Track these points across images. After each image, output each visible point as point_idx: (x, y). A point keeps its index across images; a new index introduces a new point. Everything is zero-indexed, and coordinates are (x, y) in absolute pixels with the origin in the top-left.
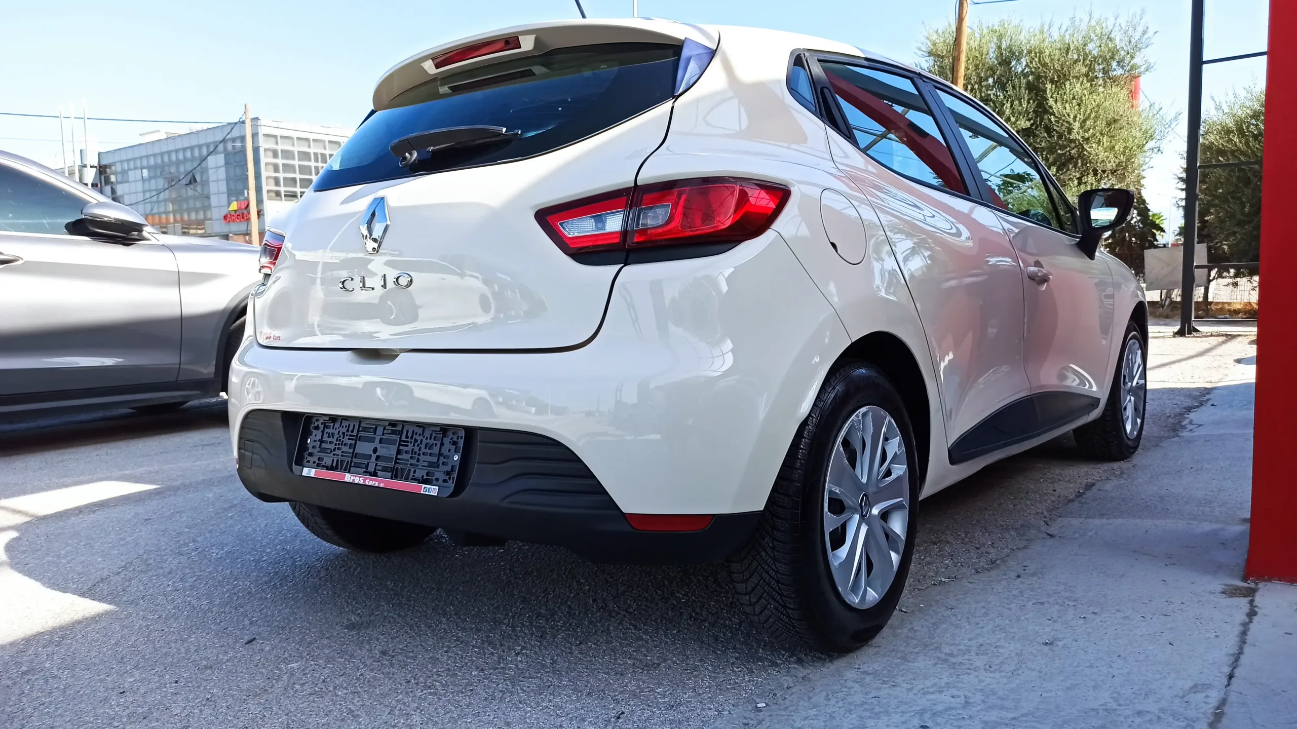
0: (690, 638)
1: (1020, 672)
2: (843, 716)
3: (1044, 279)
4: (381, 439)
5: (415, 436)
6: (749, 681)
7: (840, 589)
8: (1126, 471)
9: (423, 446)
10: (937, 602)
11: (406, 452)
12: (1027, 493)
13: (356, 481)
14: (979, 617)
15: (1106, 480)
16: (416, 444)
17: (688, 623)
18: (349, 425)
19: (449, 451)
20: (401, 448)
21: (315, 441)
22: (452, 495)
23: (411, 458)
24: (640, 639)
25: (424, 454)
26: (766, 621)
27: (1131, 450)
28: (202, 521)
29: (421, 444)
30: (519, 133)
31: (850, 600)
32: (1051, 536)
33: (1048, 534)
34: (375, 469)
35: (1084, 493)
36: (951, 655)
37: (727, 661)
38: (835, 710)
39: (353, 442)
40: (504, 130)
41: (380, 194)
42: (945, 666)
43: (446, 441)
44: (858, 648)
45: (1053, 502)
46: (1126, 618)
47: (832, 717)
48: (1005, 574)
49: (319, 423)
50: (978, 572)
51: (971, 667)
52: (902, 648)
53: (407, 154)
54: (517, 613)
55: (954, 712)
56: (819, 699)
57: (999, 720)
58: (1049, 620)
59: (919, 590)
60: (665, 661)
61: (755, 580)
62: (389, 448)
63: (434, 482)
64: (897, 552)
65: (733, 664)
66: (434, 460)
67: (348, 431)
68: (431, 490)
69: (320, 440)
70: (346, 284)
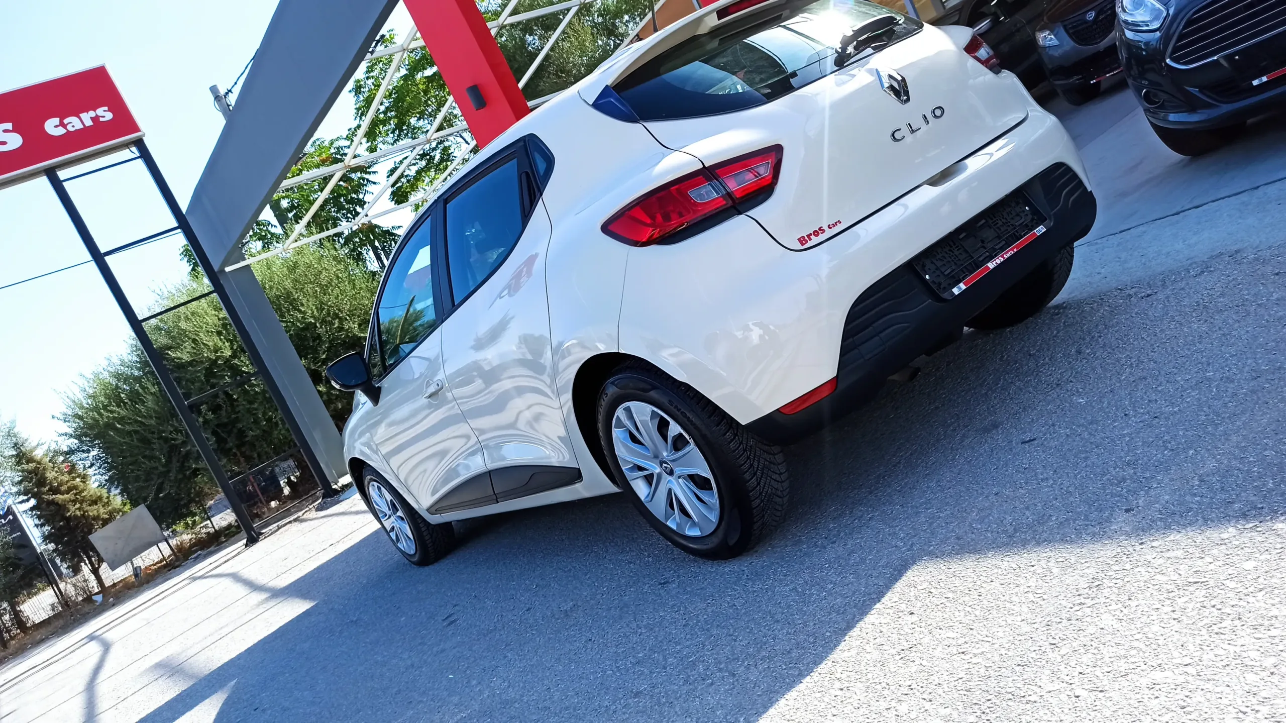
9: (1006, 216)
11: (1001, 226)
13: (999, 262)
16: (1001, 218)
19: (1021, 208)
20: (995, 227)
21: (934, 272)
25: (1011, 219)
39: (962, 250)
66: (1018, 218)
67: (951, 247)
68: (1041, 230)
69: (937, 269)
70: (897, 135)
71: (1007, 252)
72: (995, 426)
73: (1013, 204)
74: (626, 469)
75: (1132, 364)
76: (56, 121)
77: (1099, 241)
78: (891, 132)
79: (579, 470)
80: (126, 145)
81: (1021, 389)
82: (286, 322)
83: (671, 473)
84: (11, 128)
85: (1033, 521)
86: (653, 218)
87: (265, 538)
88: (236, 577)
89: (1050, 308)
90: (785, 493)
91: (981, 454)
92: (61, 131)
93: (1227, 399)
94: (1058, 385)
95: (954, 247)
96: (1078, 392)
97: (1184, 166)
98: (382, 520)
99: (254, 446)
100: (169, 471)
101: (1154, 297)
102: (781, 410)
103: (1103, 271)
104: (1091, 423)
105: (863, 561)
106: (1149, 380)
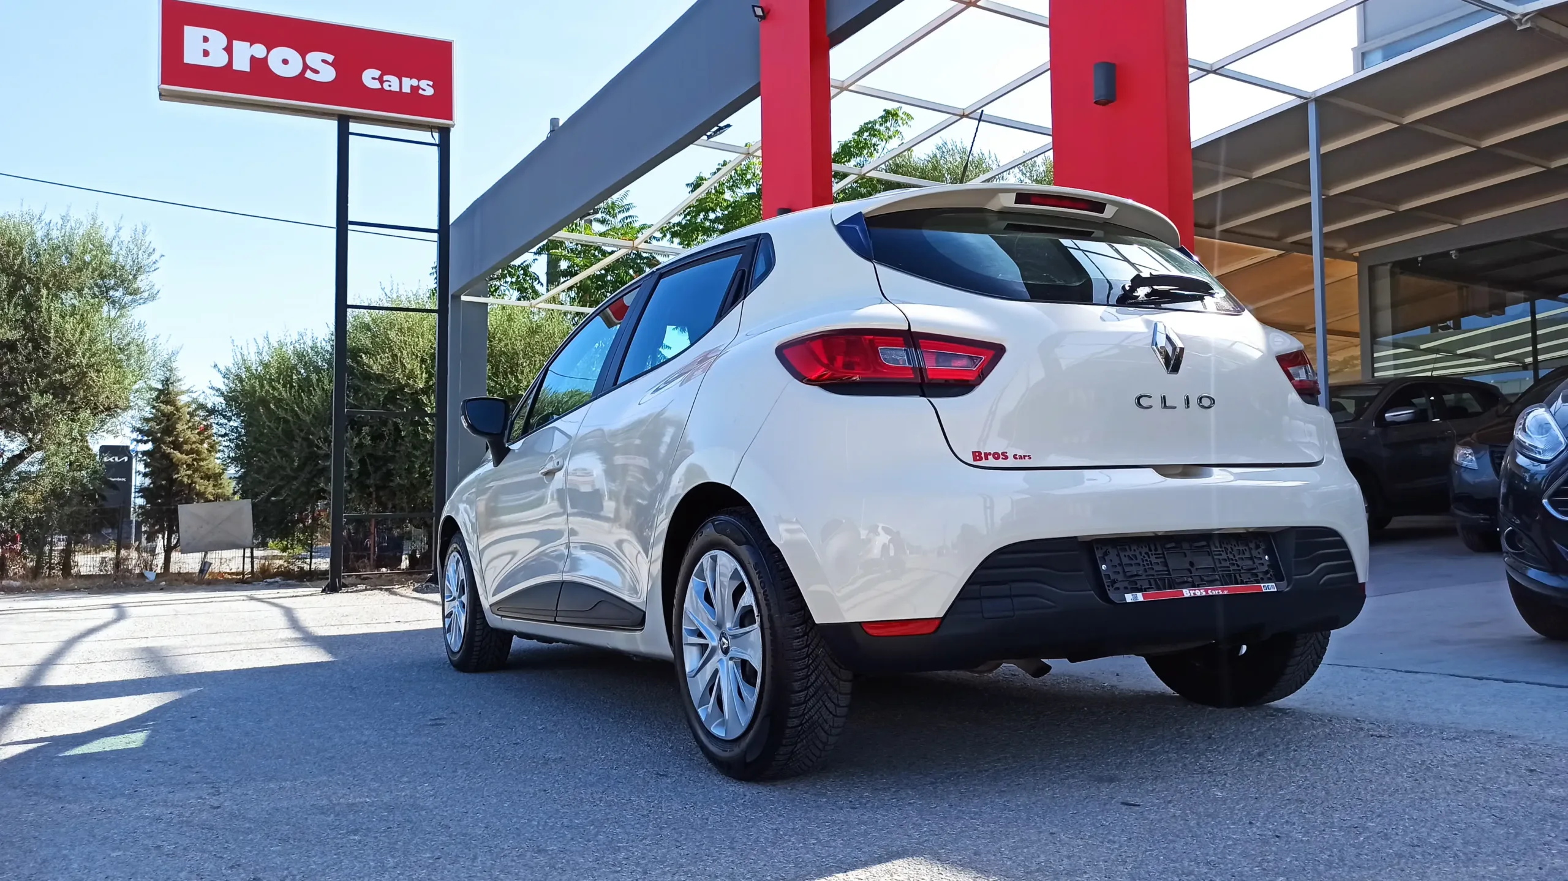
5: (1223, 546)
9: (1236, 553)
13: (1198, 594)
16: (1229, 552)
19: (1259, 553)
21: (1114, 566)
25: (1240, 559)
29: (1233, 551)
39: (1163, 560)
66: (1250, 563)
67: (1151, 550)
68: (1271, 587)
69: (1121, 564)
70: (1142, 401)
71: (1215, 589)
72: (1111, 780)
73: (1252, 545)
74: (685, 629)
75: (1302, 785)
76: (377, 73)
77: (1377, 671)
78: (1138, 394)
79: (645, 613)
80: (430, 128)
81: (1169, 761)
82: (496, 383)
83: (726, 652)
84: (330, 61)
85: (1063, 870)
86: (832, 360)
87: (347, 592)
88: (289, 613)
89: (1270, 708)
90: (833, 731)
91: (1073, 797)
92: (376, 85)
93: (1366, 852)
94: (1210, 772)
95: (1153, 552)
96: (1224, 785)
97: (1531, 642)
98: (446, 600)
99: (395, 494)
100: (295, 478)
101: (1384, 740)
102: (862, 624)
103: (1356, 698)
104: (1208, 816)
105: (866, 833)
106: (1305, 805)
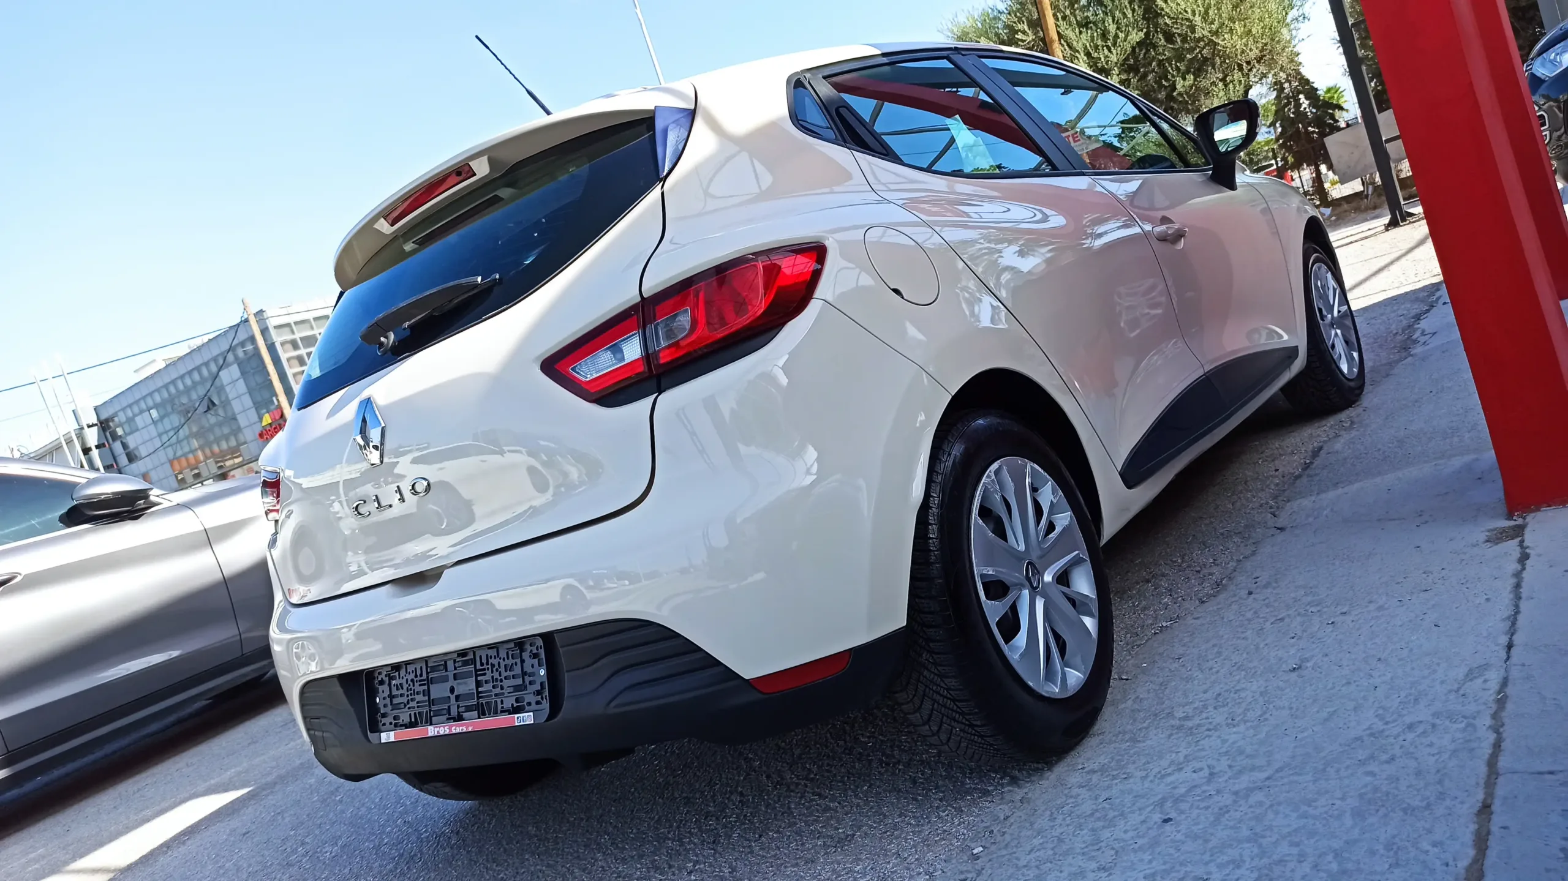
0: (885, 791)
1: (1267, 716)
2: (1074, 836)
3: (1179, 235)
4: (455, 674)
5: (490, 661)
6: (959, 825)
7: (1031, 684)
8: (1356, 420)
9: (502, 669)
10: (1161, 654)
11: (486, 682)
12: (1245, 483)
13: (442, 733)
14: (1212, 659)
15: (1335, 437)
16: (494, 669)
17: (879, 772)
18: (416, 669)
19: (533, 666)
20: (479, 678)
21: (384, 698)
22: (549, 718)
23: (494, 687)
24: (827, 809)
25: (506, 678)
26: (958, 748)
27: (1357, 392)
28: (308, 815)
29: (499, 667)
30: (497, 277)
31: (1047, 692)
32: (1281, 529)
33: (1278, 529)
34: (458, 712)
35: (1311, 463)
36: (1187, 718)
37: (931, 807)
38: (1062, 830)
39: (425, 687)
40: (479, 279)
41: (365, 394)
42: (1180, 735)
43: (526, 655)
44: (1078, 743)
45: (1277, 485)
46: (1381, 608)
47: (1060, 840)
48: (1235, 595)
49: (383, 676)
50: (1203, 602)
51: (1211, 727)
52: (1129, 727)
53: (382, 339)
54: (682, 821)
55: (1198, 791)
56: (1043, 822)
57: (1251, 785)
58: (1293, 638)
59: (1139, 646)
60: (859, 828)
61: (927, 705)
62: (465, 683)
63: (527, 708)
64: (1090, 614)
65: (938, 808)
66: (518, 682)
67: (416, 676)
68: (526, 719)
69: (389, 696)
71: (459, 726)
95: (419, 678)
